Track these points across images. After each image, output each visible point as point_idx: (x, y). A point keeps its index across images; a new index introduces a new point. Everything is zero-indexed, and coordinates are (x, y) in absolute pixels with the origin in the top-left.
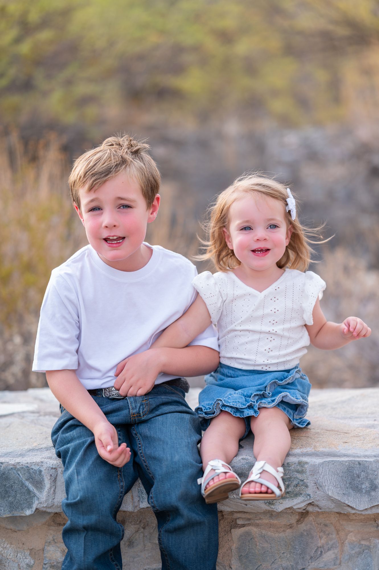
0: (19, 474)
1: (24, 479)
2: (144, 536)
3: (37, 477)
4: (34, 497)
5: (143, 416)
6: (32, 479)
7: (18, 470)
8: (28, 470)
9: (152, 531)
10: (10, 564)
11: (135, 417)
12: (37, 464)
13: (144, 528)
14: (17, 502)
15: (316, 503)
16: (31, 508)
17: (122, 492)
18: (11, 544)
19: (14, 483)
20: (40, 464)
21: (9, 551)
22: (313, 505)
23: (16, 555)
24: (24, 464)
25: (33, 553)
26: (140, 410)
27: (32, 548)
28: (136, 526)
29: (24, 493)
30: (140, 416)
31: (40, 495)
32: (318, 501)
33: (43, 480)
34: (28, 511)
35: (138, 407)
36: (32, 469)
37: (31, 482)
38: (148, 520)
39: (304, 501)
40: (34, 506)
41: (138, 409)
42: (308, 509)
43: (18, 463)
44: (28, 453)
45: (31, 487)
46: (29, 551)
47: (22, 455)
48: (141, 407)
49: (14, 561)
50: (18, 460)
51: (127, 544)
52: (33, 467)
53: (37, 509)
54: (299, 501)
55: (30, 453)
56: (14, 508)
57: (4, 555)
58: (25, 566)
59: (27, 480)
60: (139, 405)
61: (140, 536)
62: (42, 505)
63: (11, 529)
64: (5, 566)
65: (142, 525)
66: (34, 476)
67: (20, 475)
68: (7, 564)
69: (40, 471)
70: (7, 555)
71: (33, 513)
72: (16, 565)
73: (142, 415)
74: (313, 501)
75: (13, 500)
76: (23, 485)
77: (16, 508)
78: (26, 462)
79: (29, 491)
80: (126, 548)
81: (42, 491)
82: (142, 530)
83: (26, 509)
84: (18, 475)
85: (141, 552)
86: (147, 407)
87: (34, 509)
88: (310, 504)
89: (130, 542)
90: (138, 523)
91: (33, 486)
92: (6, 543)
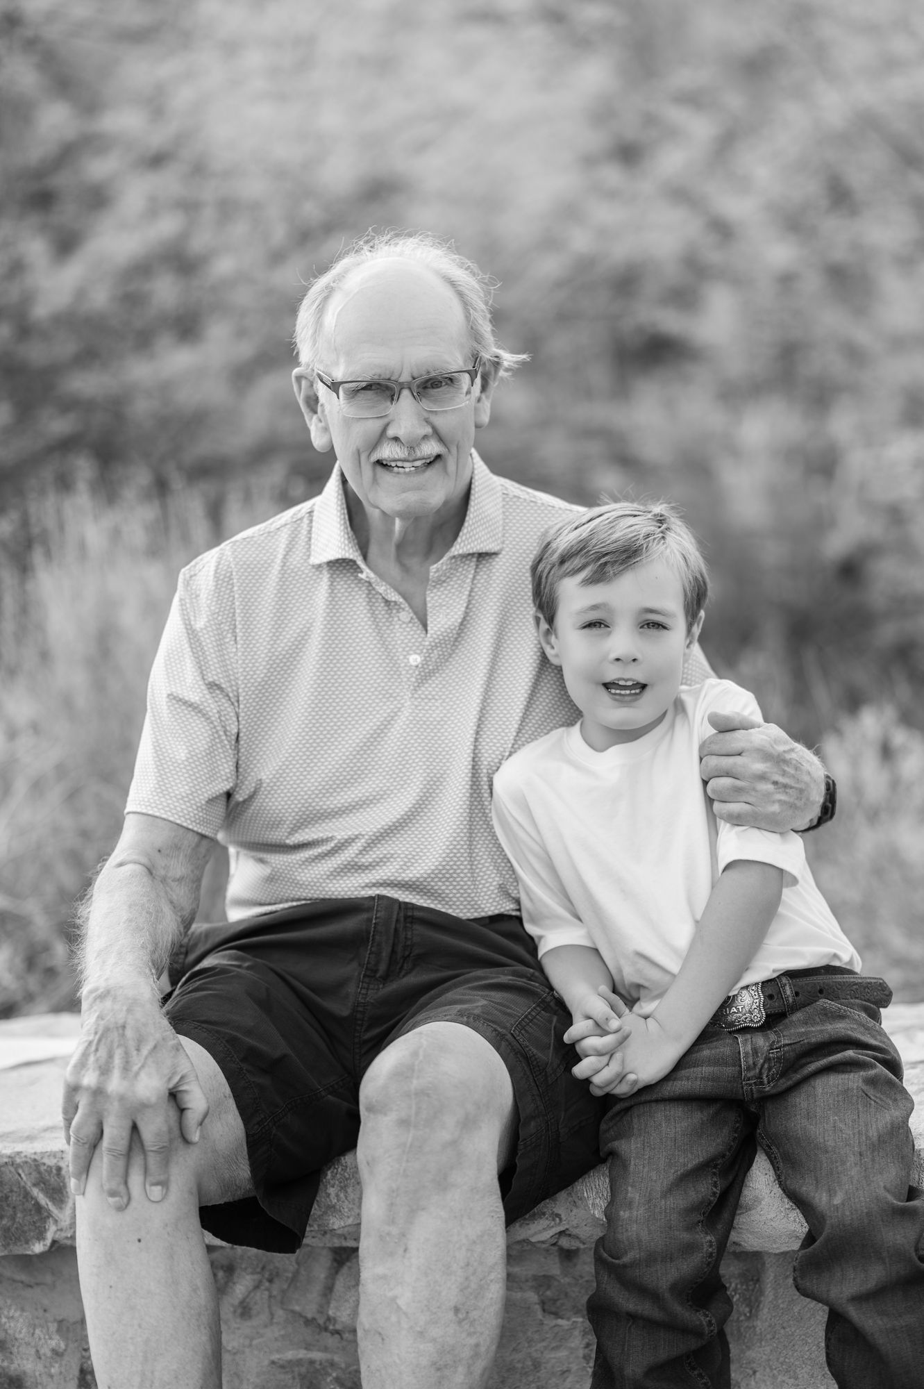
0: (20, 1175)
1: (29, 1184)
2: (270, 1296)
3: (53, 1179)
4: (48, 1217)
5: (769, 1083)
6: (44, 1184)
7: (19, 1166)
8: (37, 1166)
9: (285, 1286)
10: (21, 1349)
11: (751, 1085)
12: (53, 1155)
13: (270, 1281)
14: (17, 1228)
15: (575, 1231)
16: (44, 1239)
17: (711, 1253)
18: (23, 1310)
19: (12, 1191)
20: (59, 1155)
21: (19, 1325)
22: (570, 1235)
23: (32, 1331)
24: (29, 1156)
25: (65, 1329)
26: (763, 1071)
27: (61, 1318)
28: (256, 1277)
29: (30, 1210)
30: (762, 1083)
31: (59, 1215)
32: (576, 1227)
33: (65, 1186)
34: (37, 1245)
35: (759, 1066)
36: (44, 1164)
37: (42, 1190)
38: (277, 1264)
39: (549, 1227)
40: (50, 1236)
41: (757, 1071)
42: (560, 1243)
43: (19, 1153)
44: (43, 1134)
45: (43, 1199)
46: (56, 1325)
47: (30, 1138)
48: (766, 1066)
49: (28, 1344)
50: (19, 1147)
51: (239, 1311)
52: (46, 1160)
53: (54, 1242)
54: (540, 1227)
55: (47, 1135)
56: (11, 1240)
57: (9, 1331)
58: (49, 1354)
59: (34, 1185)
60: (762, 1061)
61: (264, 1296)
62: (63, 1235)
63: (22, 1282)
64: (11, 1353)
65: (267, 1275)
66: (48, 1178)
67: (23, 1175)
68: (15, 1350)
69: (59, 1169)
70: (15, 1331)
71: (47, 1248)
72: (33, 1351)
73: (766, 1082)
74: (567, 1227)
75: (9, 1224)
76: (27, 1195)
77: (16, 1238)
78: (33, 1151)
79: (38, 1208)
80: (238, 1320)
81: (63, 1206)
82: (267, 1284)
83: (34, 1240)
84: (17, 1176)
85: (266, 1326)
86: (778, 1065)
87: (48, 1242)
88: (561, 1233)
89: (244, 1308)
90: (259, 1270)
91: (47, 1197)
92: (13, 1307)
